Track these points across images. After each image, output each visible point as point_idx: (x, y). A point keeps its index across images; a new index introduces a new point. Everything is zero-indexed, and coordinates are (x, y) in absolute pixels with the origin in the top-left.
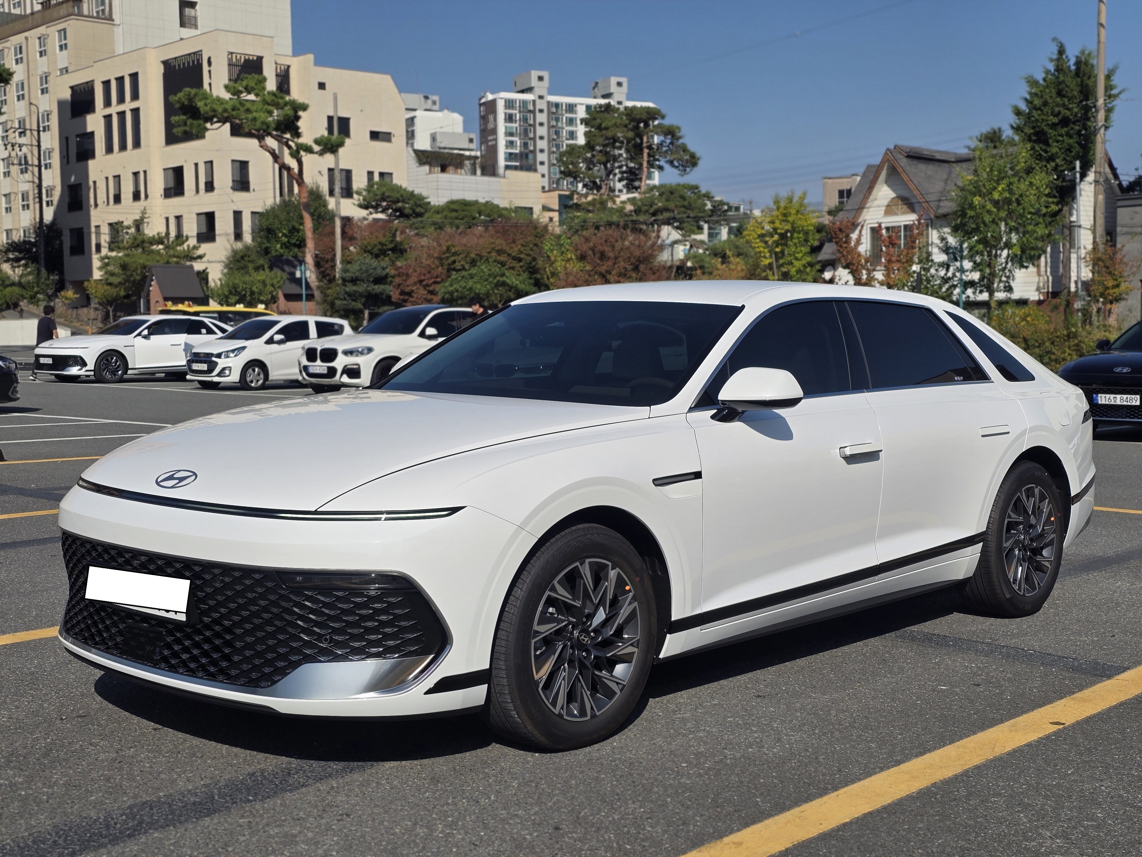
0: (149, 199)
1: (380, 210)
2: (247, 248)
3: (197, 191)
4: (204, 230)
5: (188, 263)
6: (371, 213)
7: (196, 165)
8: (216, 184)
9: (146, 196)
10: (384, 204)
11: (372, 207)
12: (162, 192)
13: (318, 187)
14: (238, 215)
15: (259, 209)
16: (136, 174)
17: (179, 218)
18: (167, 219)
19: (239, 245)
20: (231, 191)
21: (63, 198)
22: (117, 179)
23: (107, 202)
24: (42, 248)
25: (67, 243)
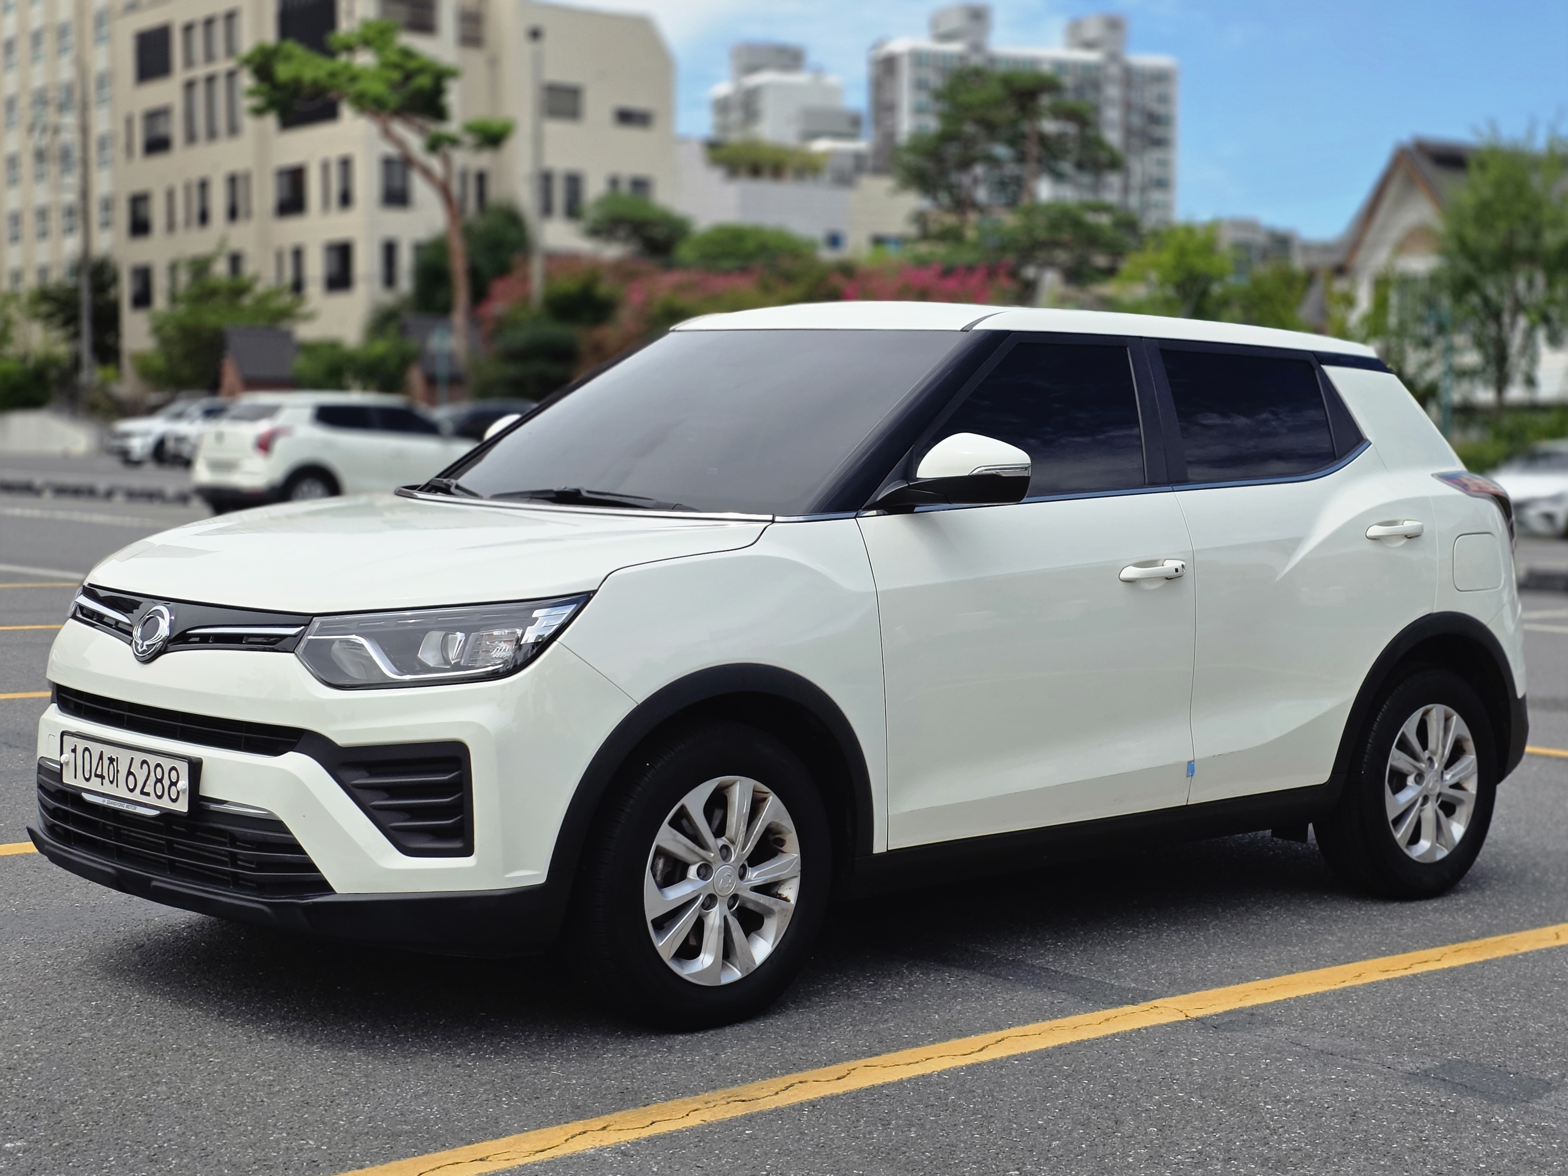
0: (253, 218)
1: (617, 238)
2: (402, 300)
3: (327, 206)
4: (334, 269)
5: (286, 325)
6: (604, 246)
7: (326, 165)
8: (357, 194)
9: (249, 214)
11: (605, 234)
12: (274, 206)
13: (512, 202)
14: (390, 249)
15: (424, 237)
16: (233, 181)
17: (298, 254)
18: (280, 254)
19: (386, 297)
20: (378, 207)
21: (122, 216)
22: (204, 185)
23: (188, 223)
24: (86, 297)
25: (125, 290)
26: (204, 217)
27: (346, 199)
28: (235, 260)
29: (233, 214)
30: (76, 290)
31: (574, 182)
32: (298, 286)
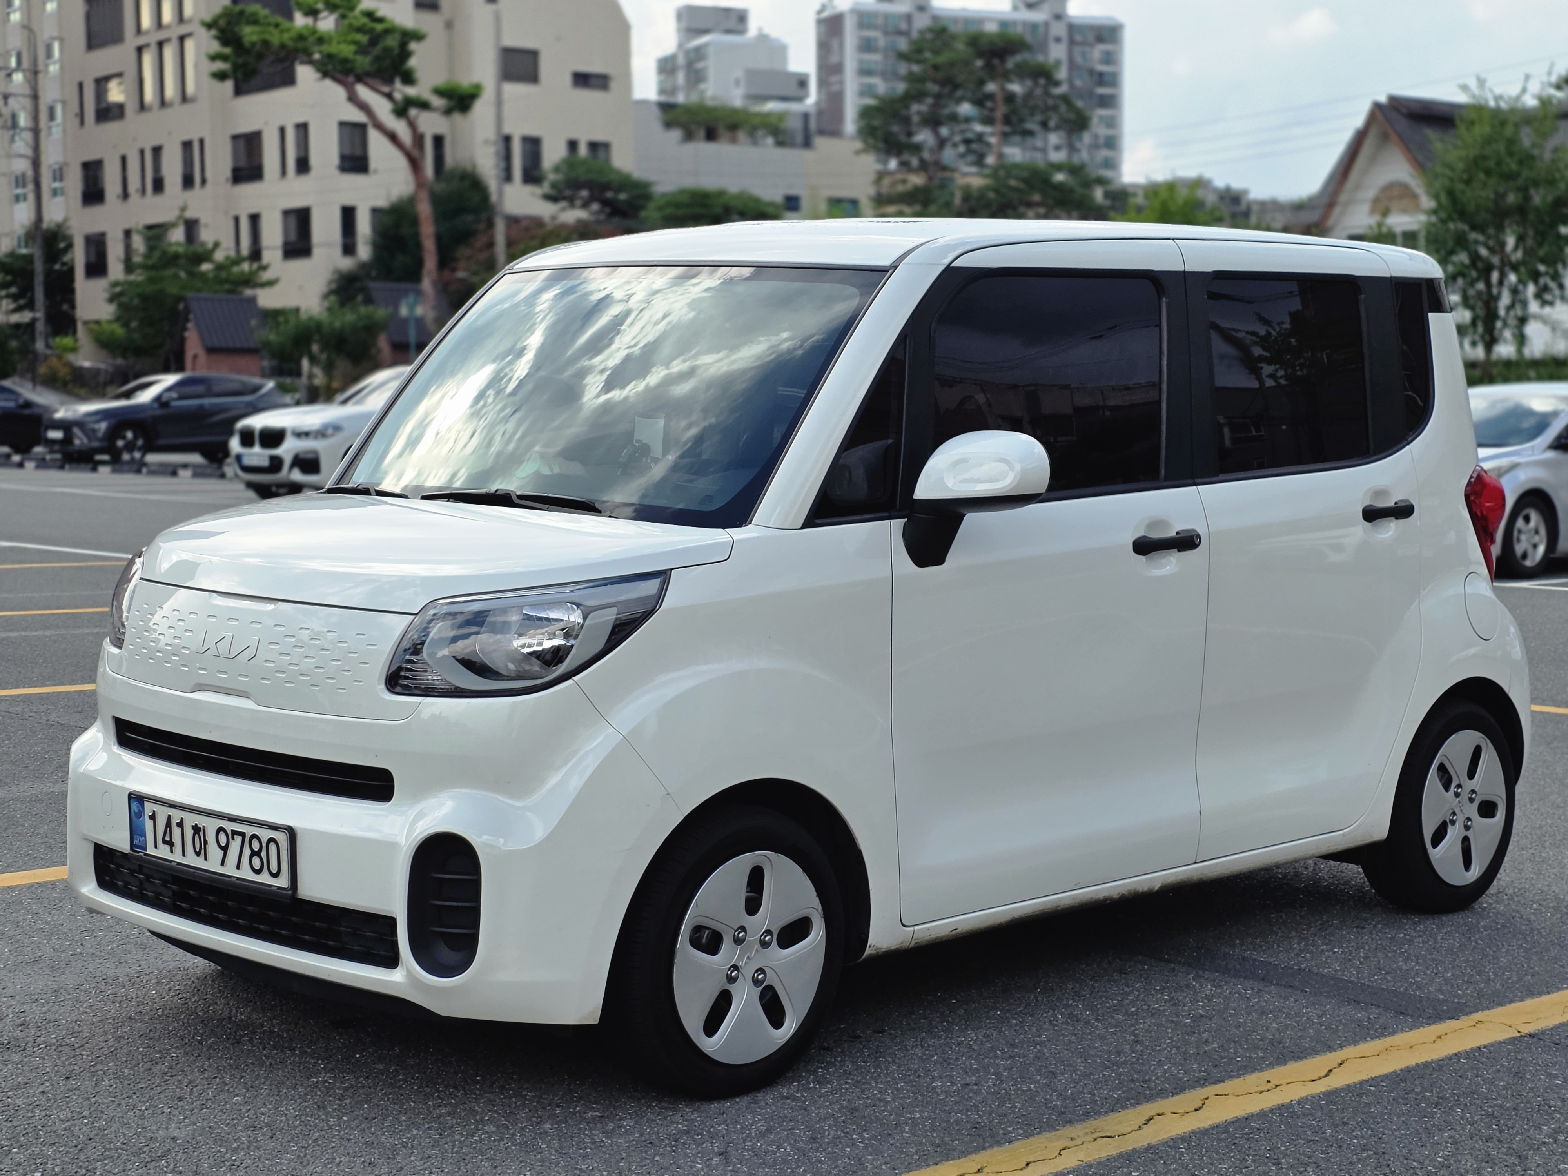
0: (209, 185)
1: (578, 202)
2: (363, 266)
3: (284, 173)
4: (293, 237)
5: (248, 292)
6: (563, 209)
7: (282, 130)
8: (314, 160)
9: (204, 181)
10: (584, 193)
11: (564, 198)
12: (228, 173)
13: (474, 166)
14: (348, 214)
15: (382, 202)
16: (187, 145)
17: (255, 219)
18: (237, 220)
19: (346, 264)
20: (336, 172)
21: (74, 183)
22: (157, 151)
23: (143, 191)
24: (39, 267)
25: (79, 257)
26: (159, 185)
27: (303, 166)
28: (191, 226)
29: (188, 182)
30: (29, 259)
31: (533, 144)
32: (256, 254)
